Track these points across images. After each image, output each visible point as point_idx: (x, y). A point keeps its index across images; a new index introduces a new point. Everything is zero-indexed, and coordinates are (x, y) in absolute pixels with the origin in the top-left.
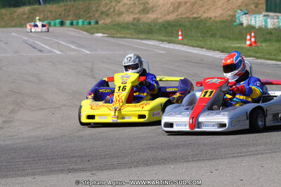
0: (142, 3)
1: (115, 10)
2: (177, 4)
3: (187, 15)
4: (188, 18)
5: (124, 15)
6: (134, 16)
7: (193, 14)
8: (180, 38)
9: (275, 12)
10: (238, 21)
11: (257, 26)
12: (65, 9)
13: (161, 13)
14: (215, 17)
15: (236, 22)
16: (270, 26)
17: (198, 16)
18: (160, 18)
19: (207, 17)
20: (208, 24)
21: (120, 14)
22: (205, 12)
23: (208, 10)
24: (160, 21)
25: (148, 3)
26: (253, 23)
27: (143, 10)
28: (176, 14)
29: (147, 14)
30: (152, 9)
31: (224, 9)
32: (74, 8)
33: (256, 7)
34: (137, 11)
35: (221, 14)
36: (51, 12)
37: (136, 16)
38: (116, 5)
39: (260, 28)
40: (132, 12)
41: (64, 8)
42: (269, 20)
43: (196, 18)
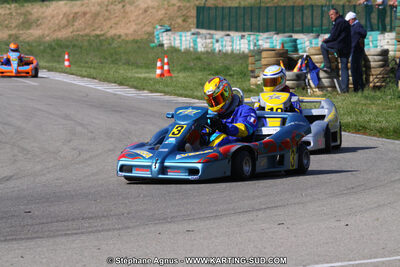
0: (21, 14)
3: (87, 31)
4: (86, 35)
6: (11, 32)
7: (94, 30)
8: (67, 63)
9: (209, 28)
10: (156, 41)
11: (183, 48)
13: (49, 29)
14: (126, 35)
15: (154, 42)
16: (200, 49)
17: (102, 33)
18: (48, 35)
19: (115, 35)
20: (114, 45)
22: (111, 27)
23: (116, 24)
24: (47, 39)
25: (31, 14)
26: (177, 44)
27: (23, 23)
28: (71, 30)
29: (29, 28)
30: (37, 23)
31: (139, 24)
33: (184, 21)
34: (13, 26)
35: (135, 31)
37: (13, 32)
39: (187, 52)
40: (6, 27)
42: (199, 40)
43: (98, 36)
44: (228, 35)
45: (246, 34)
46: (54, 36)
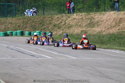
1: (65, 23)
2: (118, 20)
12: (23, 22)
21: (70, 27)
32: (31, 21)
36: (11, 23)
38: (67, 19)
41: (22, 20)
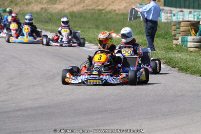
3: (93, 7)
4: (93, 9)
5: (33, 5)
6: (42, 6)
7: (98, 6)
9: (172, 6)
13: (68, 5)
14: (119, 10)
16: (163, 20)
17: (103, 8)
18: (67, 9)
19: (112, 10)
20: (108, 16)
22: (109, 4)
23: (113, 2)
24: (66, 11)
28: (83, 6)
29: (54, 4)
31: (128, 3)
34: (44, 2)
35: (125, 7)
37: (44, 6)
40: (40, 3)
43: (101, 10)
44: (182, 11)
45: (192, 10)
46: (71, 10)
